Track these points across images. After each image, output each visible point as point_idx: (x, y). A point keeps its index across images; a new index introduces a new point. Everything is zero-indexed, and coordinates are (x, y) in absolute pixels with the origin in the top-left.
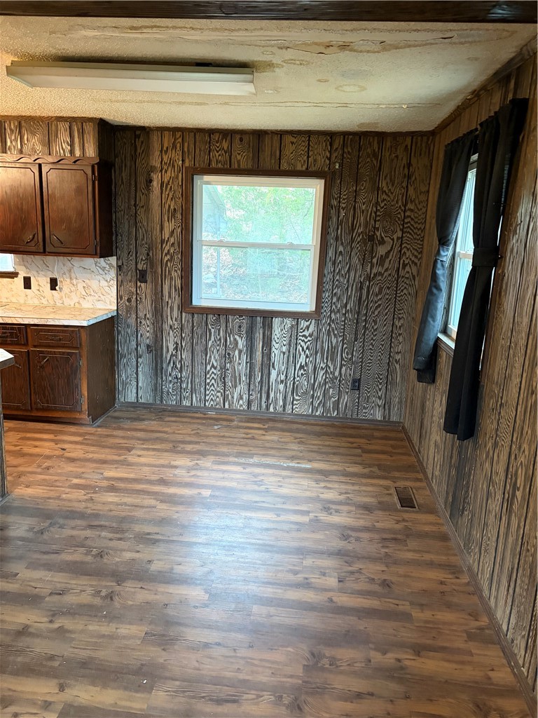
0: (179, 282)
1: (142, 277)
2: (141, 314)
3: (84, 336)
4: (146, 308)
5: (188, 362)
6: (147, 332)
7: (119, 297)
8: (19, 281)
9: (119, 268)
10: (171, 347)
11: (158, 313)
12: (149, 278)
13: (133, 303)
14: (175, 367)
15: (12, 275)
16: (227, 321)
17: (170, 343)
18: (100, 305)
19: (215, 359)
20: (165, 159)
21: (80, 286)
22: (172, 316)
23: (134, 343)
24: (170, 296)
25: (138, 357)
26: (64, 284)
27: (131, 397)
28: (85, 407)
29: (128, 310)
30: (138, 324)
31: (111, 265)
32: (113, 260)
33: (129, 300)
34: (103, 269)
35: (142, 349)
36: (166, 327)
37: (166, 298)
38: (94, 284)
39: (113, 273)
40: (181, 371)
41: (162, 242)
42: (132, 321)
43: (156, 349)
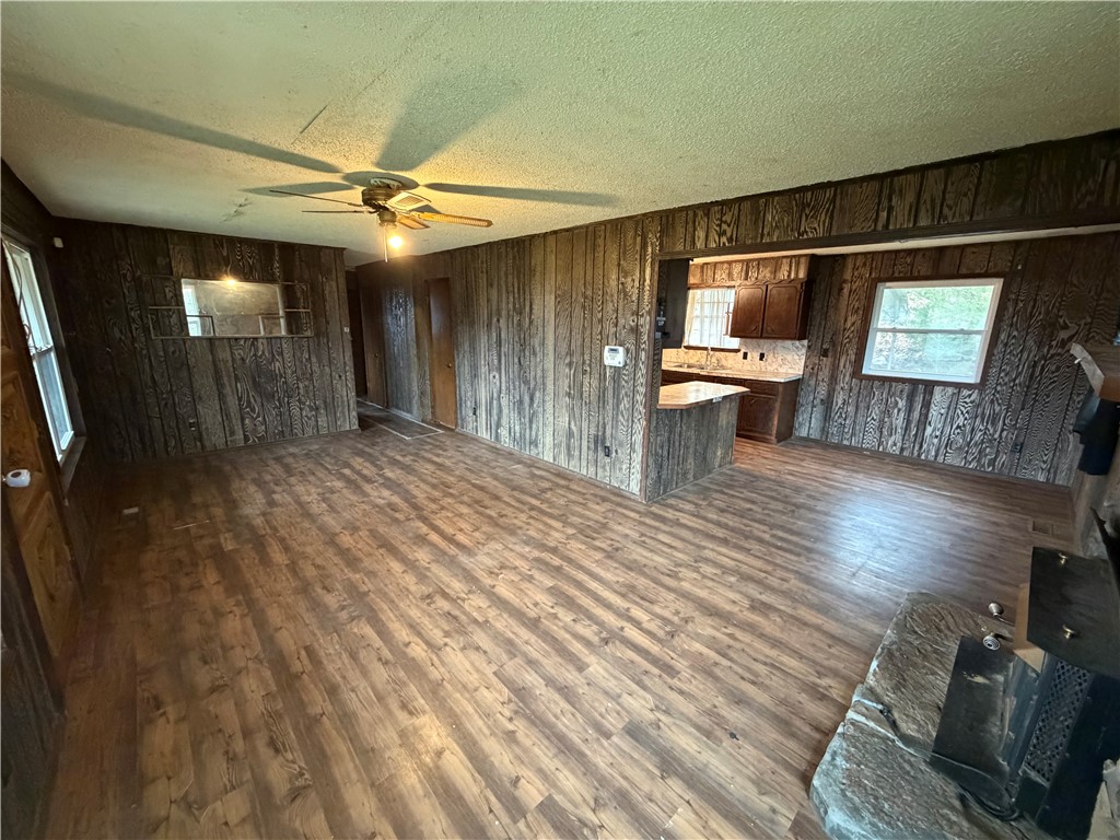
0: (853, 357)
1: (825, 353)
2: (820, 378)
3: (781, 388)
4: (825, 374)
5: (852, 414)
6: (823, 390)
7: (806, 366)
8: (741, 354)
9: (809, 347)
10: (840, 402)
11: (833, 379)
12: (830, 354)
13: (815, 371)
14: (841, 416)
15: (737, 351)
16: (891, 386)
17: (839, 399)
18: (791, 371)
19: (875, 413)
20: (856, 273)
21: (779, 359)
22: (845, 380)
23: (811, 398)
24: (844, 367)
25: (813, 406)
26: (769, 357)
27: (804, 433)
28: (774, 432)
29: (811, 374)
30: (817, 385)
31: (803, 346)
32: (805, 342)
33: (813, 369)
34: (797, 348)
35: (817, 402)
36: (838, 388)
37: (841, 367)
38: (789, 358)
39: (804, 351)
40: (845, 420)
41: (844, 330)
42: (812, 383)
43: (828, 403)
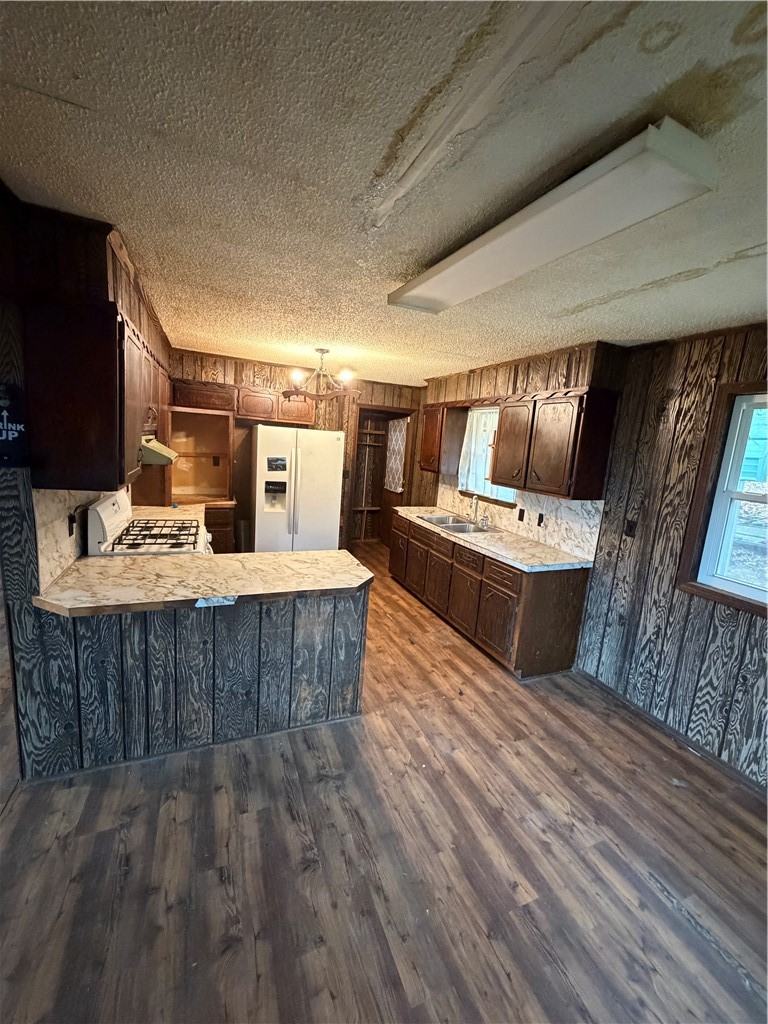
0: (678, 546)
1: (630, 529)
2: (619, 575)
4: (627, 568)
5: (671, 659)
6: (622, 598)
7: (599, 548)
8: (516, 512)
9: (606, 514)
10: (651, 630)
11: (641, 579)
12: (638, 532)
13: (614, 559)
14: (650, 657)
15: (512, 506)
16: (751, 625)
17: (650, 623)
18: (578, 552)
19: (716, 674)
20: (691, 378)
21: (564, 526)
22: (660, 587)
23: (605, 606)
24: (661, 562)
25: (607, 624)
26: (550, 520)
27: (591, 669)
28: (514, 658)
29: (607, 565)
30: (614, 586)
31: (597, 510)
32: (600, 504)
33: (609, 554)
34: (589, 513)
35: (613, 617)
36: (648, 600)
37: (656, 562)
38: (576, 528)
39: (598, 519)
40: (658, 667)
41: (665, 488)
42: (608, 579)
43: (630, 623)
